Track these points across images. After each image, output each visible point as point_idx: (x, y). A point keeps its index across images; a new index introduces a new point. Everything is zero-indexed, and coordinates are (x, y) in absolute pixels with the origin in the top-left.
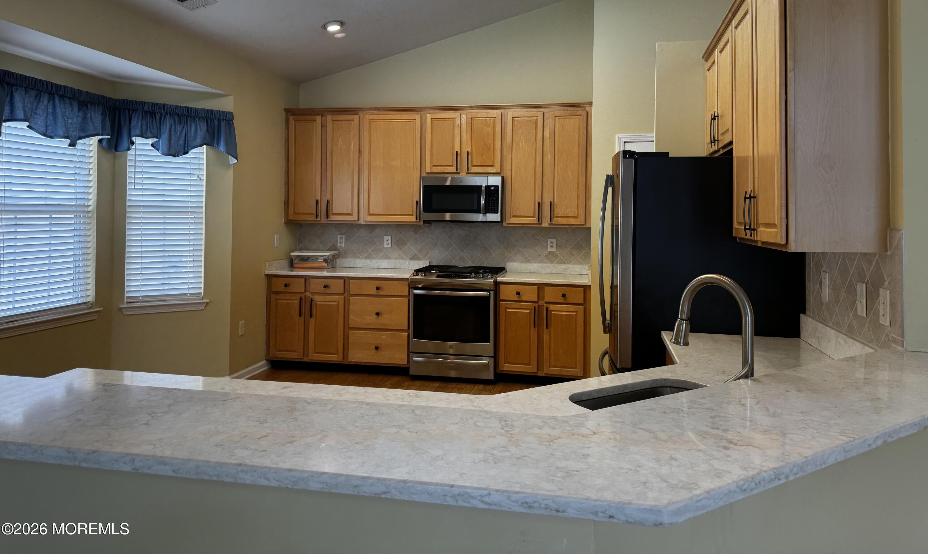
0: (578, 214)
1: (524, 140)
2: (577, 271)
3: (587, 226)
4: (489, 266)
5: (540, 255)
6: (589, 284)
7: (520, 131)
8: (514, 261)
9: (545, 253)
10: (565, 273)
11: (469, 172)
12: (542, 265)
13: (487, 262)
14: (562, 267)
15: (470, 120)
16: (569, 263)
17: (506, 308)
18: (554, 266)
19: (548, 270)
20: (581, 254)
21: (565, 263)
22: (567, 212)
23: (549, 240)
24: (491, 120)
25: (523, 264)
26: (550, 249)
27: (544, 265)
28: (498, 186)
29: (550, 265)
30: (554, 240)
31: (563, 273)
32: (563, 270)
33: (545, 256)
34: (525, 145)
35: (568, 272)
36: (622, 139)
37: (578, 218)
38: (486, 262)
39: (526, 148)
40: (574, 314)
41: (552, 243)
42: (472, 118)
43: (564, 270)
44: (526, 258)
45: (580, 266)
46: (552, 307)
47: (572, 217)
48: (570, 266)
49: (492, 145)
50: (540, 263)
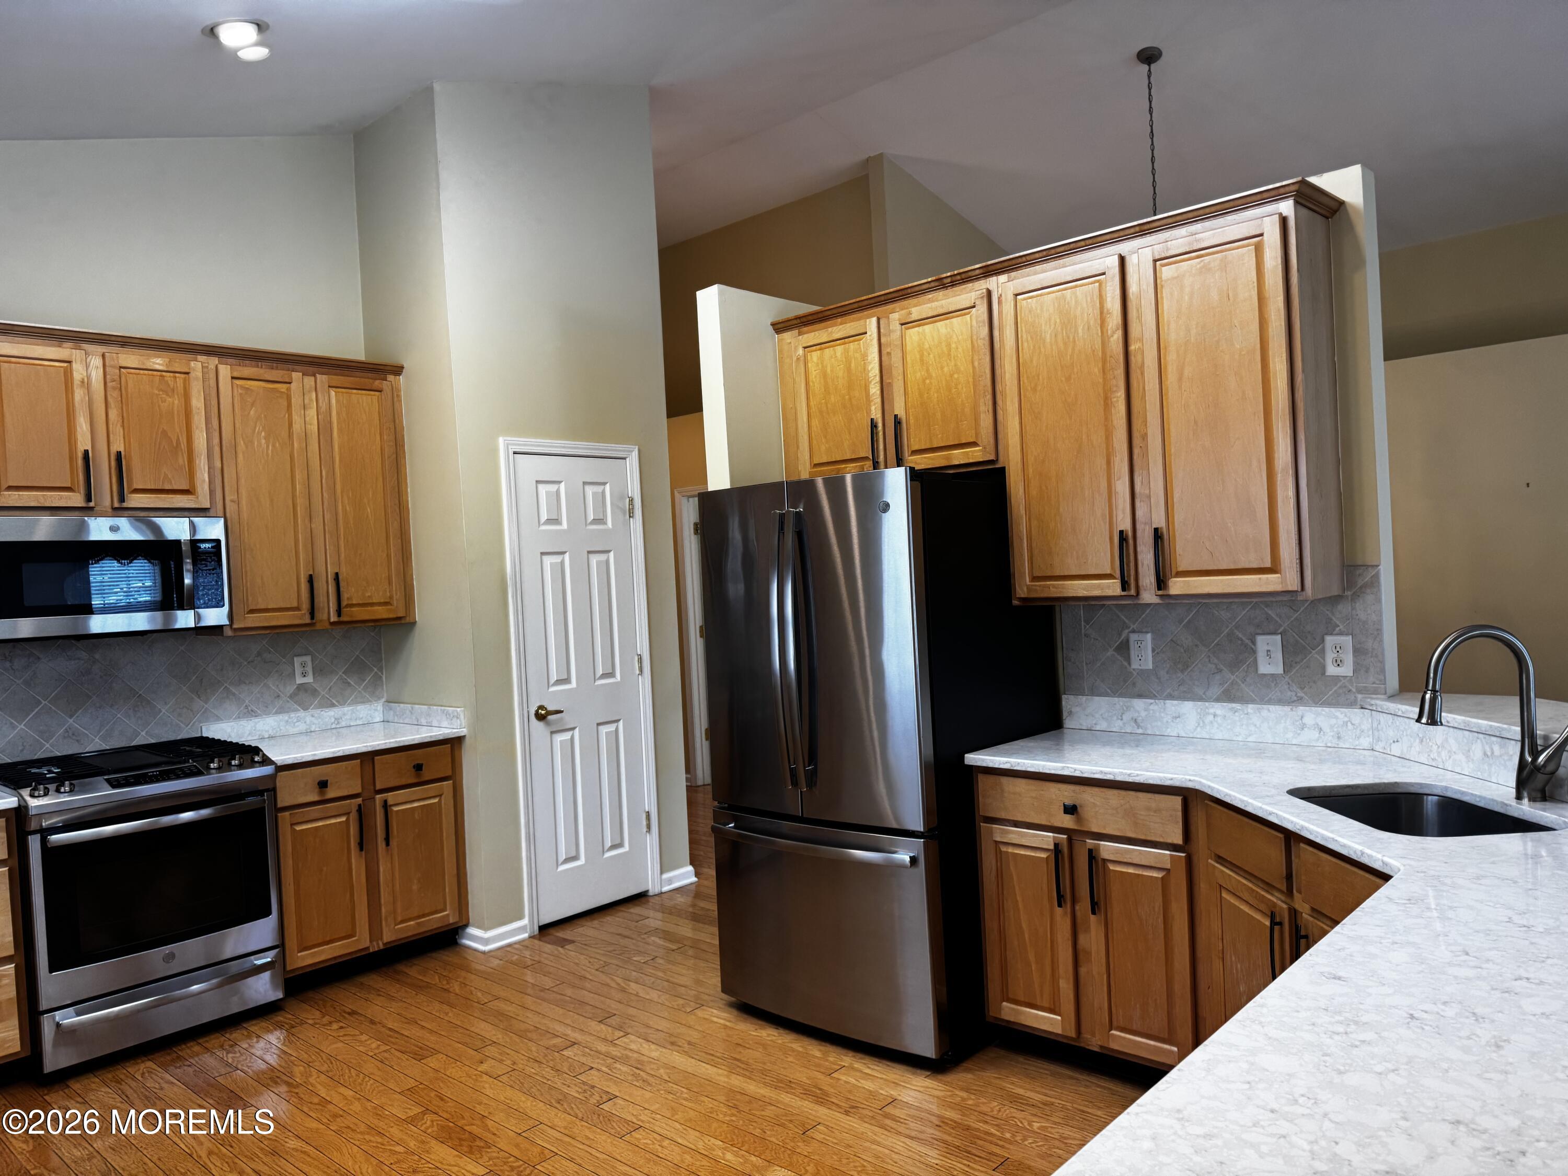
0: (391, 597)
1: (263, 434)
2: (362, 718)
3: (408, 620)
4: (153, 741)
5: (278, 696)
6: (463, 734)
7: (252, 412)
8: (218, 719)
9: (291, 689)
10: (338, 726)
11: (125, 505)
12: (287, 718)
13: (147, 733)
14: (329, 715)
15: (118, 371)
16: (343, 703)
17: (292, 825)
18: (313, 716)
19: (302, 727)
20: (364, 681)
21: (333, 705)
22: (369, 594)
23: (297, 661)
24: (175, 377)
25: (243, 722)
26: (300, 680)
27: (292, 715)
28: (218, 542)
29: (302, 714)
30: (308, 659)
31: (334, 726)
32: (333, 720)
33: (291, 697)
34: (268, 447)
35: (343, 724)
36: (510, 447)
37: (391, 605)
38: (143, 733)
39: (270, 452)
40: (436, 800)
41: (303, 665)
42: (121, 367)
43: (336, 719)
44: (246, 707)
45: (367, 706)
46: (391, 797)
47: (380, 604)
48: (346, 709)
49: (184, 441)
50: (280, 713)
